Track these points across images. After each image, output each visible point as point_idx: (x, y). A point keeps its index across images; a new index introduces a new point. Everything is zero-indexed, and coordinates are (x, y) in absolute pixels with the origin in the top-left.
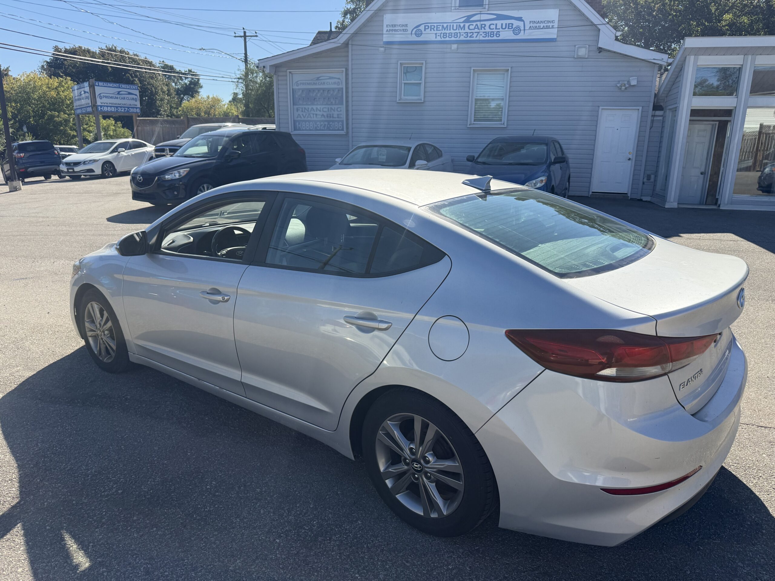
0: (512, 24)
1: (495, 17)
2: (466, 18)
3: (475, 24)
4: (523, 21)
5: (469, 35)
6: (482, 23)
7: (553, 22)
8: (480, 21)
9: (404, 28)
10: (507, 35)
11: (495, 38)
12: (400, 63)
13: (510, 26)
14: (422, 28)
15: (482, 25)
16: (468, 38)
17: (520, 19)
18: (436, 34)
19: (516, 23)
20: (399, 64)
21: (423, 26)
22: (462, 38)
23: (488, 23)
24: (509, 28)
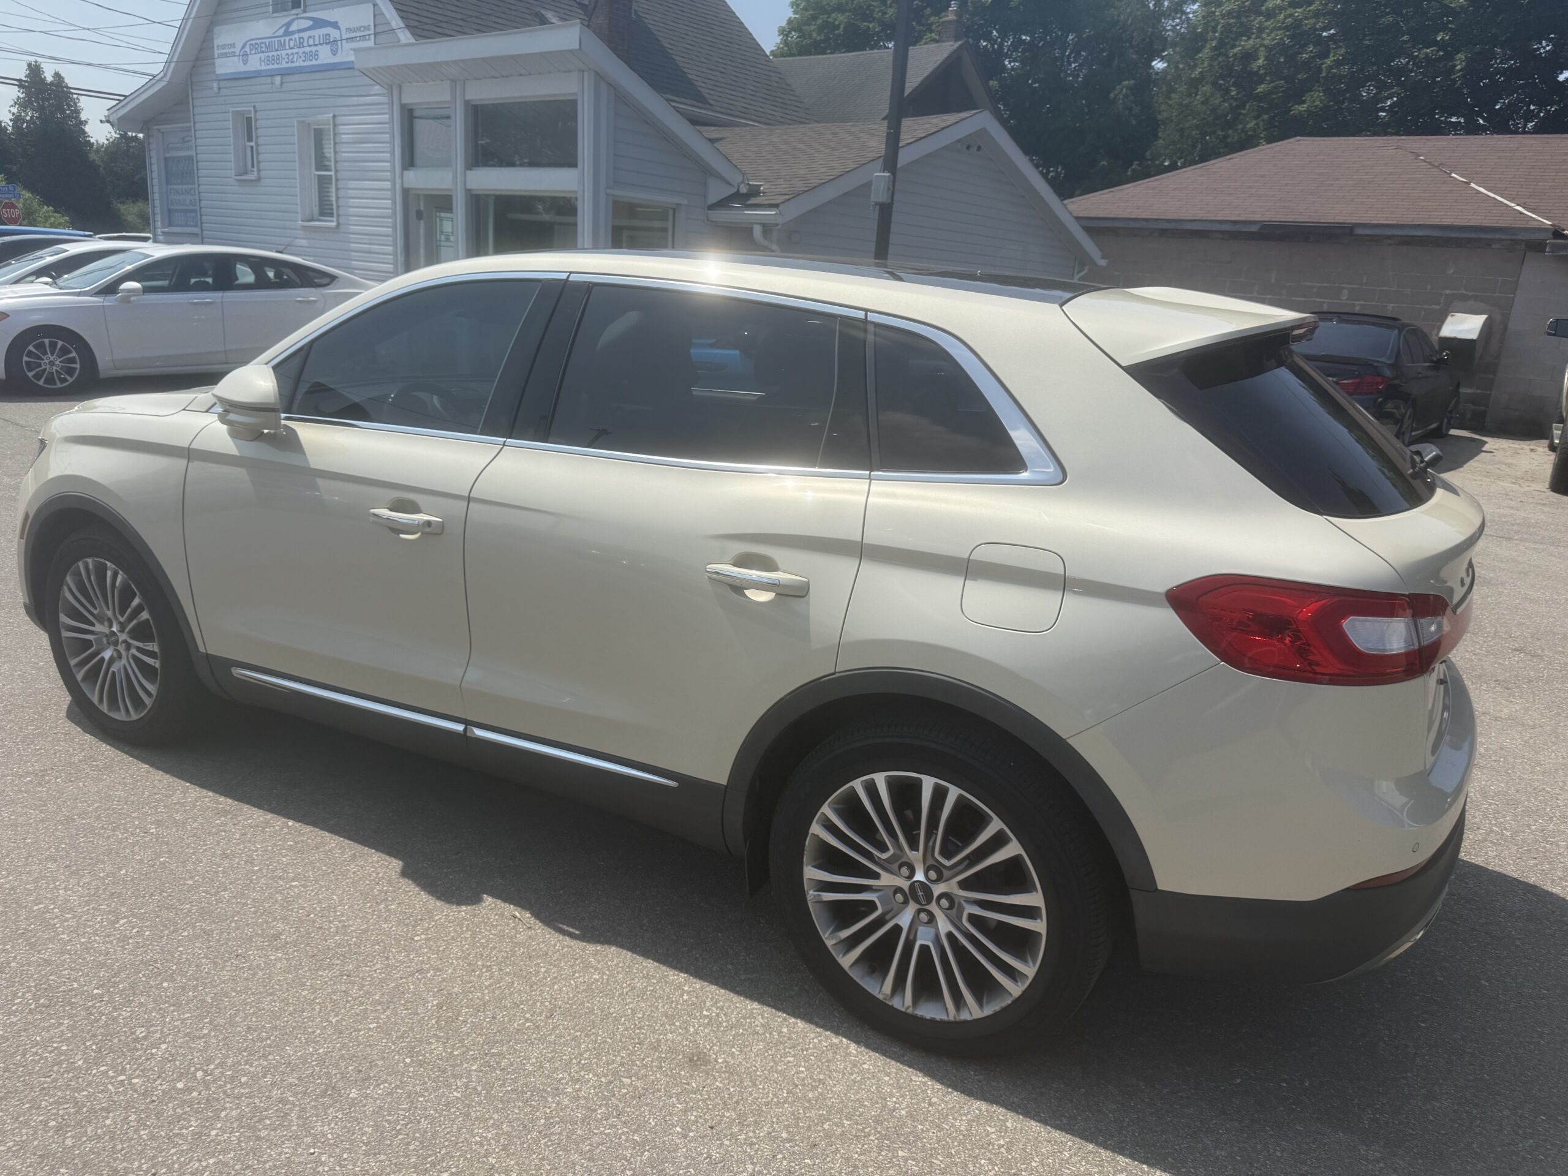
0: (329, 35)
1: (311, 23)
2: (284, 28)
3: (293, 37)
4: (338, 28)
5: (291, 58)
6: (301, 35)
7: (367, 28)
8: (300, 31)
9: (233, 50)
10: (325, 56)
11: (314, 62)
12: (233, 111)
13: (327, 41)
14: (247, 49)
15: (300, 38)
16: (290, 65)
17: (335, 25)
18: (260, 58)
19: (334, 34)
20: (230, 114)
21: (248, 44)
22: (284, 65)
23: (305, 35)
24: (327, 43)
